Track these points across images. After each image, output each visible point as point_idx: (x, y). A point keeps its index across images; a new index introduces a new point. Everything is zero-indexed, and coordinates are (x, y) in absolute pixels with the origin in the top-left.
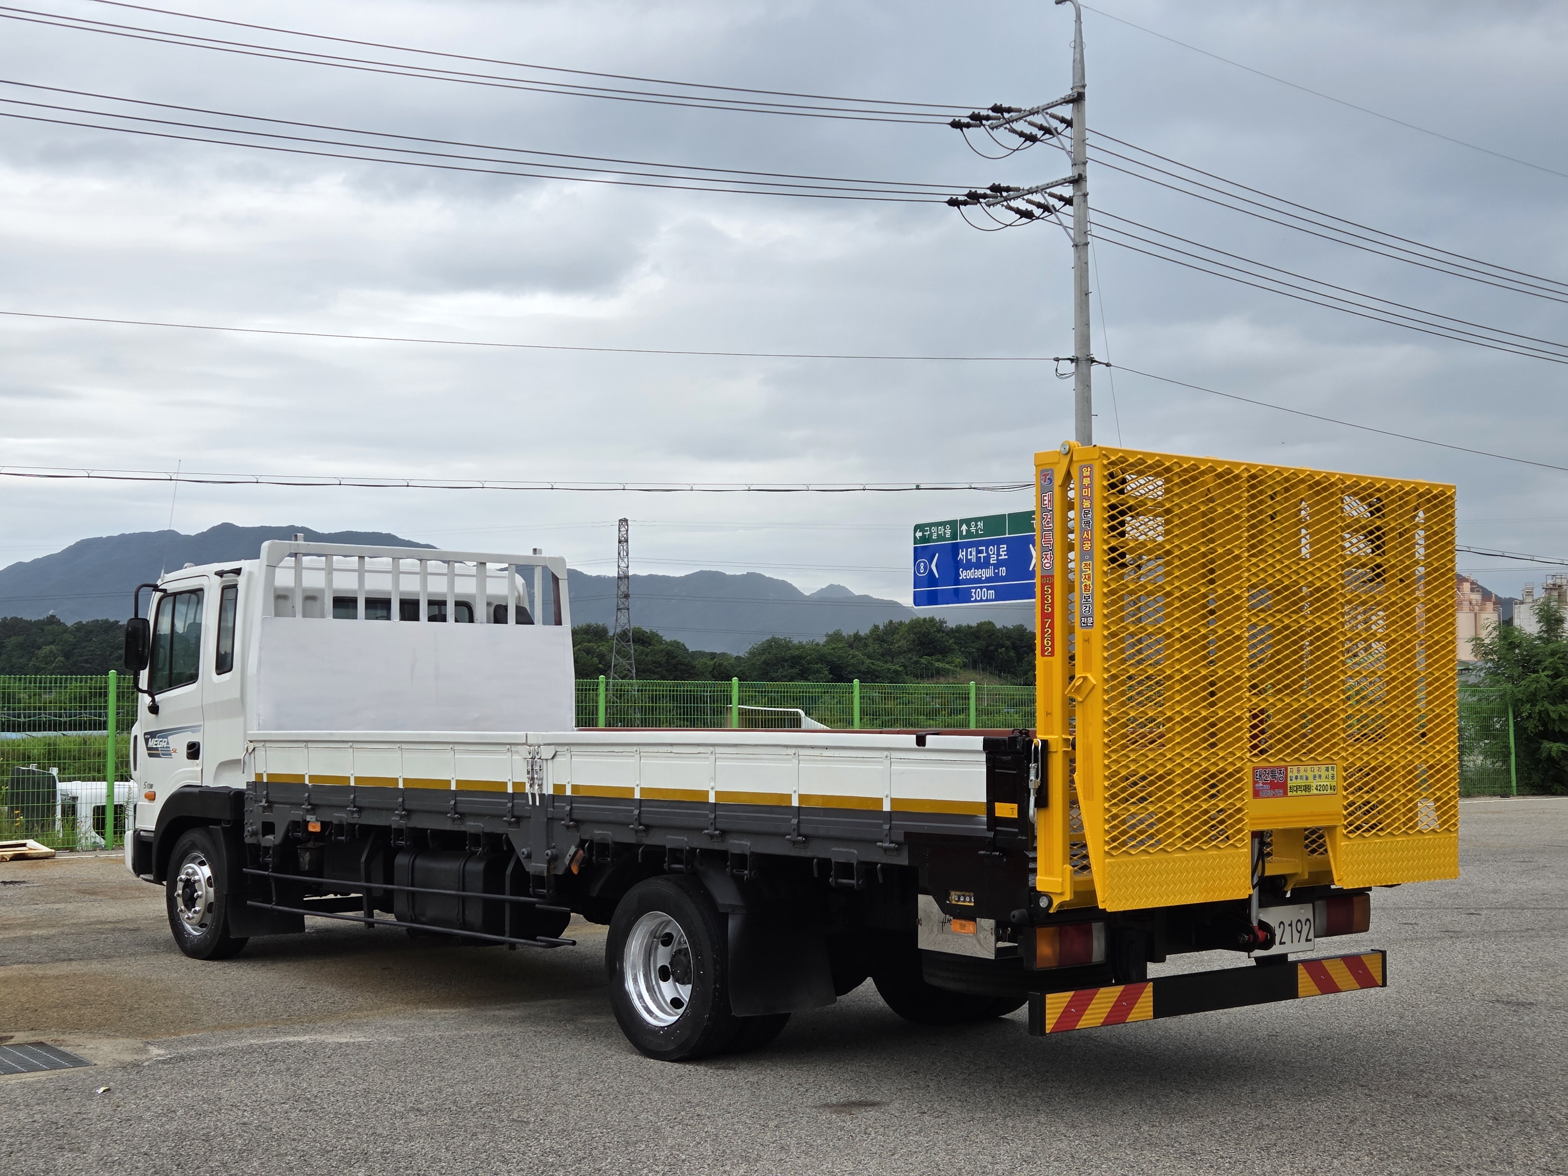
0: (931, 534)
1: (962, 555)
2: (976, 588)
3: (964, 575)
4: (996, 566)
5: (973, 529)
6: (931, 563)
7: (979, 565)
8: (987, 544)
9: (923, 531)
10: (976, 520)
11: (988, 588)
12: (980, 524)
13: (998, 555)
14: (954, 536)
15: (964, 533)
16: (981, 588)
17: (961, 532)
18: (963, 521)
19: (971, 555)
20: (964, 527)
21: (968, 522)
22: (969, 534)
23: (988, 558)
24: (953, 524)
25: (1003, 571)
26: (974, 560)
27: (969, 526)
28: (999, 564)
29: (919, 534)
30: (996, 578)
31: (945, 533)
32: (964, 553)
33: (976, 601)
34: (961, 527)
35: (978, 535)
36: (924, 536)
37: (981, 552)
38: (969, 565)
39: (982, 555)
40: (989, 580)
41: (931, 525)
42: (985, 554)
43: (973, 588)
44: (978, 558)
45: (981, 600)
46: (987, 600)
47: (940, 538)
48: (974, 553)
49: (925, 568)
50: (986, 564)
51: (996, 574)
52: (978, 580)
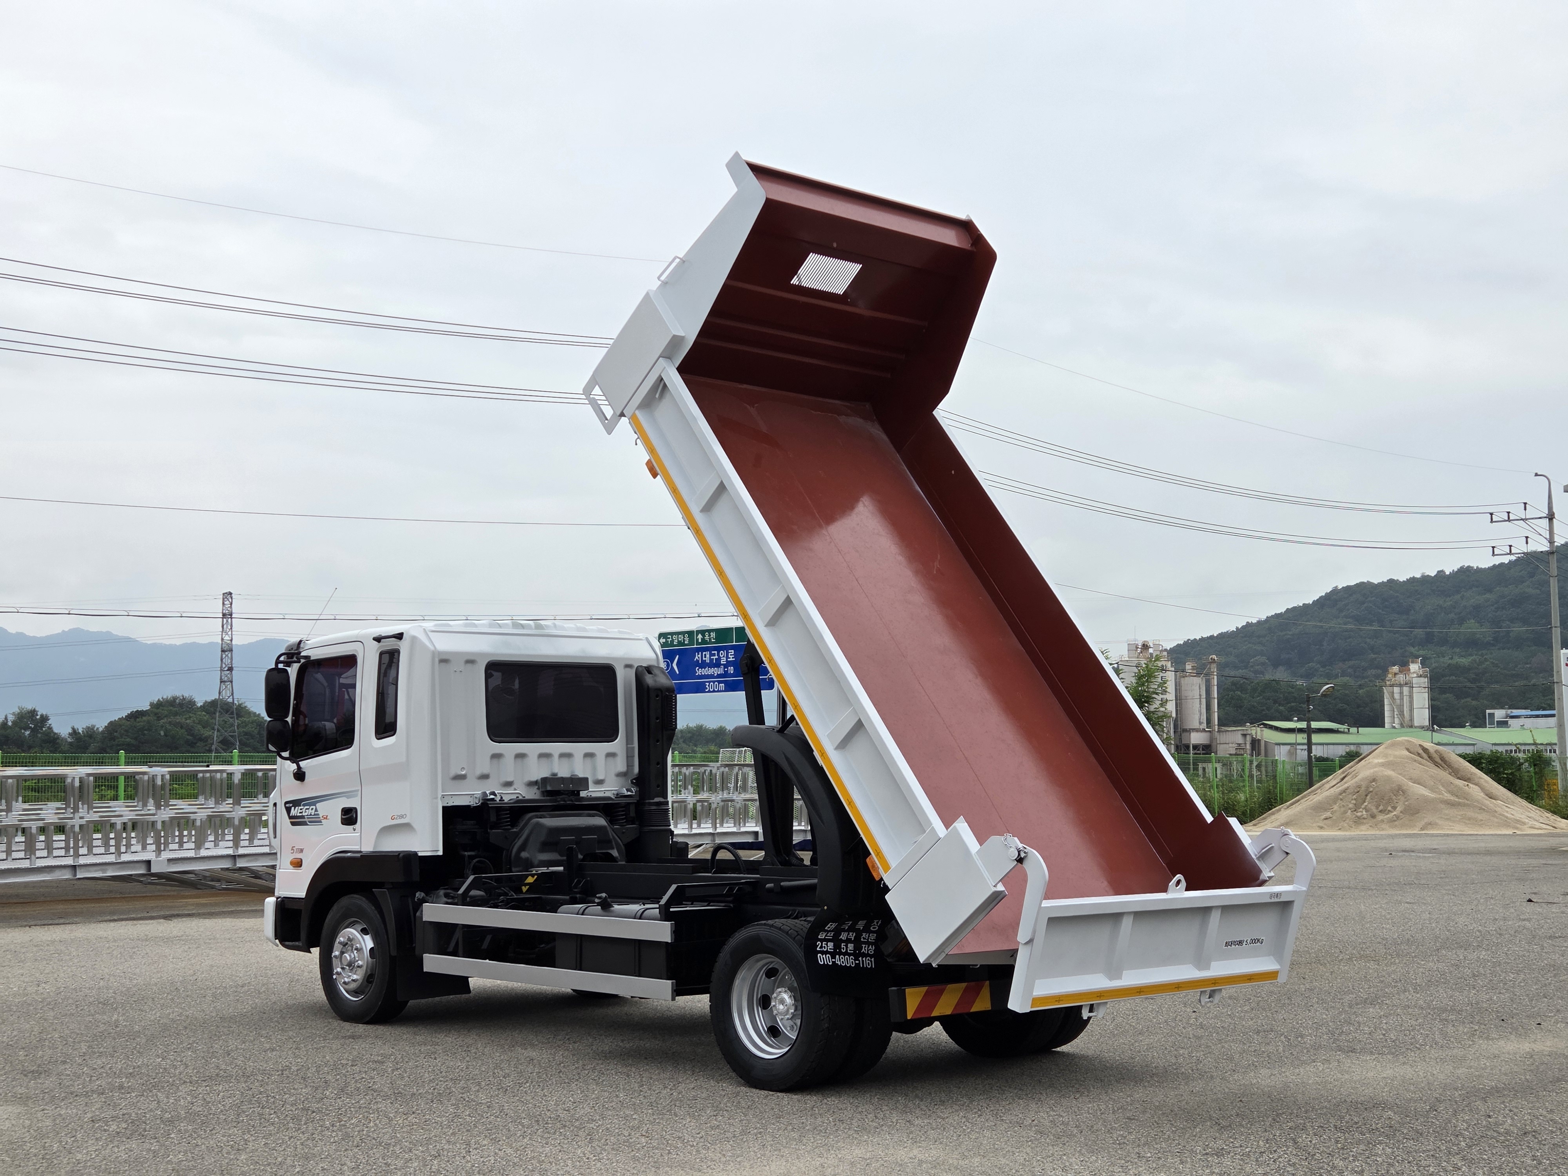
0: (672, 641)
1: (698, 657)
2: (709, 682)
3: (699, 672)
4: (726, 666)
5: (707, 638)
6: (672, 664)
7: (712, 665)
8: (718, 649)
9: (666, 638)
10: (710, 631)
11: (720, 682)
12: (713, 635)
13: (727, 657)
14: (691, 642)
15: (700, 641)
16: (714, 682)
17: (697, 640)
18: (698, 632)
19: (705, 657)
20: (700, 636)
21: (703, 632)
22: (704, 641)
23: (719, 659)
24: (690, 633)
25: (731, 670)
26: (708, 661)
27: (704, 636)
28: (728, 664)
29: (663, 640)
30: (726, 674)
31: (684, 640)
32: (700, 656)
33: (709, 691)
34: (697, 636)
35: (711, 643)
36: (667, 641)
37: (714, 655)
38: (703, 665)
39: (714, 657)
40: (719, 676)
41: (672, 634)
42: (716, 657)
43: (707, 682)
44: (711, 660)
45: (714, 691)
46: (718, 691)
47: (680, 643)
48: (708, 656)
49: (668, 665)
50: (717, 664)
51: (726, 672)
52: (712, 676)
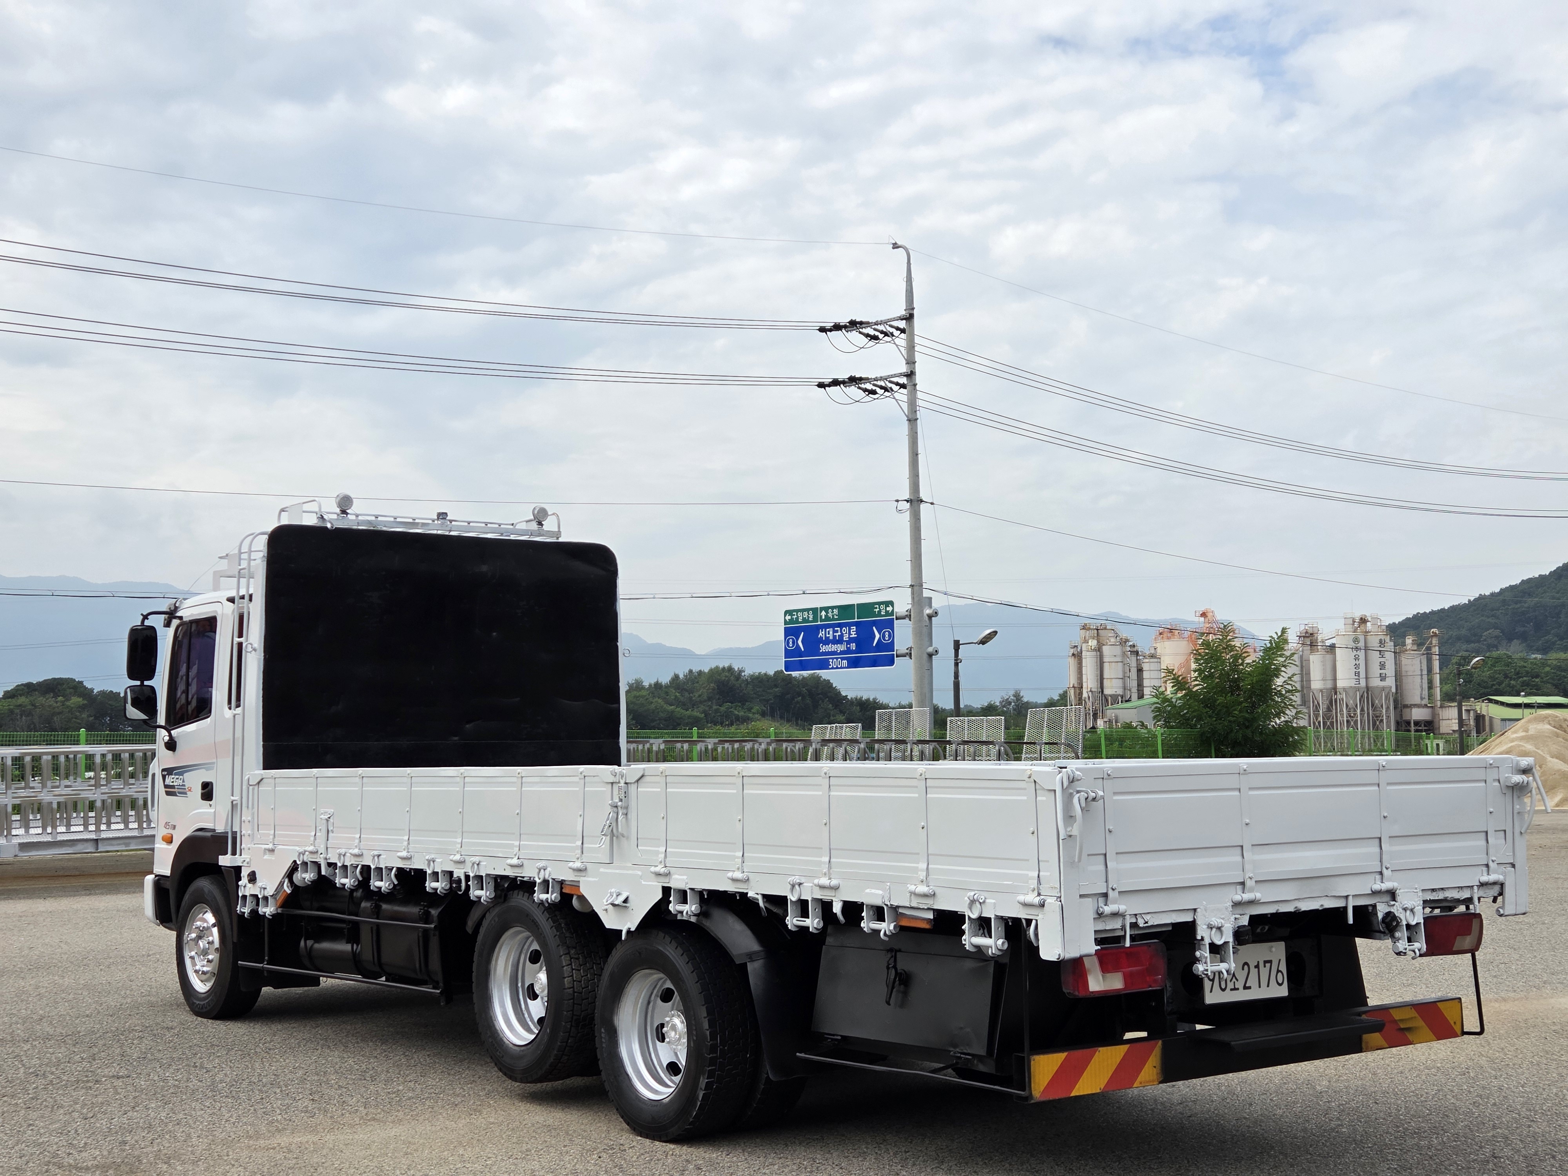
0: (797, 618)
1: (821, 634)
3: (824, 648)
4: (848, 642)
5: (830, 615)
6: (797, 640)
7: (836, 641)
8: (840, 626)
9: (791, 615)
10: (833, 608)
11: (843, 659)
12: (836, 611)
13: (850, 634)
14: (815, 620)
16: (837, 659)
17: (821, 617)
18: (822, 609)
19: (829, 634)
20: (823, 613)
21: (826, 609)
22: (827, 618)
23: (842, 636)
24: (815, 611)
25: (853, 646)
27: (827, 612)
28: (851, 640)
29: (788, 618)
30: (848, 651)
31: (808, 617)
32: (823, 632)
33: (833, 668)
34: (820, 613)
35: (834, 619)
36: (792, 619)
37: (837, 631)
38: (827, 642)
40: (842, 653)
41: (797, 611)
42: (839, 634)
43: (831, 658)
44: (834, 637)
45: (837, 668)
46: (841, 668)
47: (805, 620)
49: (793, 643)
50: (840, 641)
51: (848, 648)
52: (835, 653)
